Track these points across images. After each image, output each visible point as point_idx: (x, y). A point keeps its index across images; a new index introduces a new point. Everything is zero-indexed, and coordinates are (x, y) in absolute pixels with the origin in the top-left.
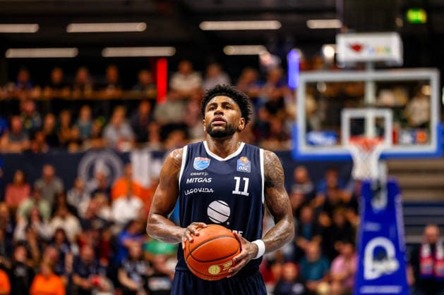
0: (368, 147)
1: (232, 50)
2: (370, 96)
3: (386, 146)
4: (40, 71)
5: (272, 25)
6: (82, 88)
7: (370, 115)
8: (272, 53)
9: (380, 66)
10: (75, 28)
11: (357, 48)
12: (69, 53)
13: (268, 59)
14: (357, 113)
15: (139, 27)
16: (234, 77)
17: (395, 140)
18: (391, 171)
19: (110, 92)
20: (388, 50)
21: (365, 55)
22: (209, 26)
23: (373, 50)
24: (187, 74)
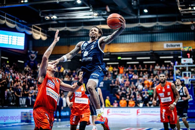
0: (187, 78)
1: (165, 62)
2: (187, 69)
3: (190, 78)
4: (132, 66)
5: (172, 57)
6: (140, 68)
7: (187, 73)
8: (172, 62)
9: (189, 64)
10: (138, 58)
11: (185, 61)
12: (138, 63)
13: (172, 63)
14: (185, 72)
15: (149, 58)
16: (166, 67)
17: (192, 77)
18: (191, 82)
19: (145, 69)
20: (190, 61)
21: (186, 62)
22: (161, 57)
23: (188, 61)
24: (158, 66)
